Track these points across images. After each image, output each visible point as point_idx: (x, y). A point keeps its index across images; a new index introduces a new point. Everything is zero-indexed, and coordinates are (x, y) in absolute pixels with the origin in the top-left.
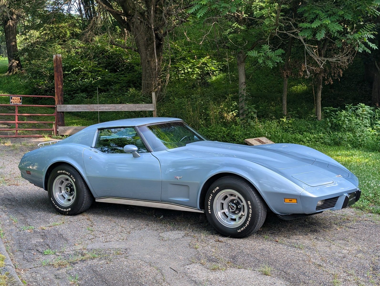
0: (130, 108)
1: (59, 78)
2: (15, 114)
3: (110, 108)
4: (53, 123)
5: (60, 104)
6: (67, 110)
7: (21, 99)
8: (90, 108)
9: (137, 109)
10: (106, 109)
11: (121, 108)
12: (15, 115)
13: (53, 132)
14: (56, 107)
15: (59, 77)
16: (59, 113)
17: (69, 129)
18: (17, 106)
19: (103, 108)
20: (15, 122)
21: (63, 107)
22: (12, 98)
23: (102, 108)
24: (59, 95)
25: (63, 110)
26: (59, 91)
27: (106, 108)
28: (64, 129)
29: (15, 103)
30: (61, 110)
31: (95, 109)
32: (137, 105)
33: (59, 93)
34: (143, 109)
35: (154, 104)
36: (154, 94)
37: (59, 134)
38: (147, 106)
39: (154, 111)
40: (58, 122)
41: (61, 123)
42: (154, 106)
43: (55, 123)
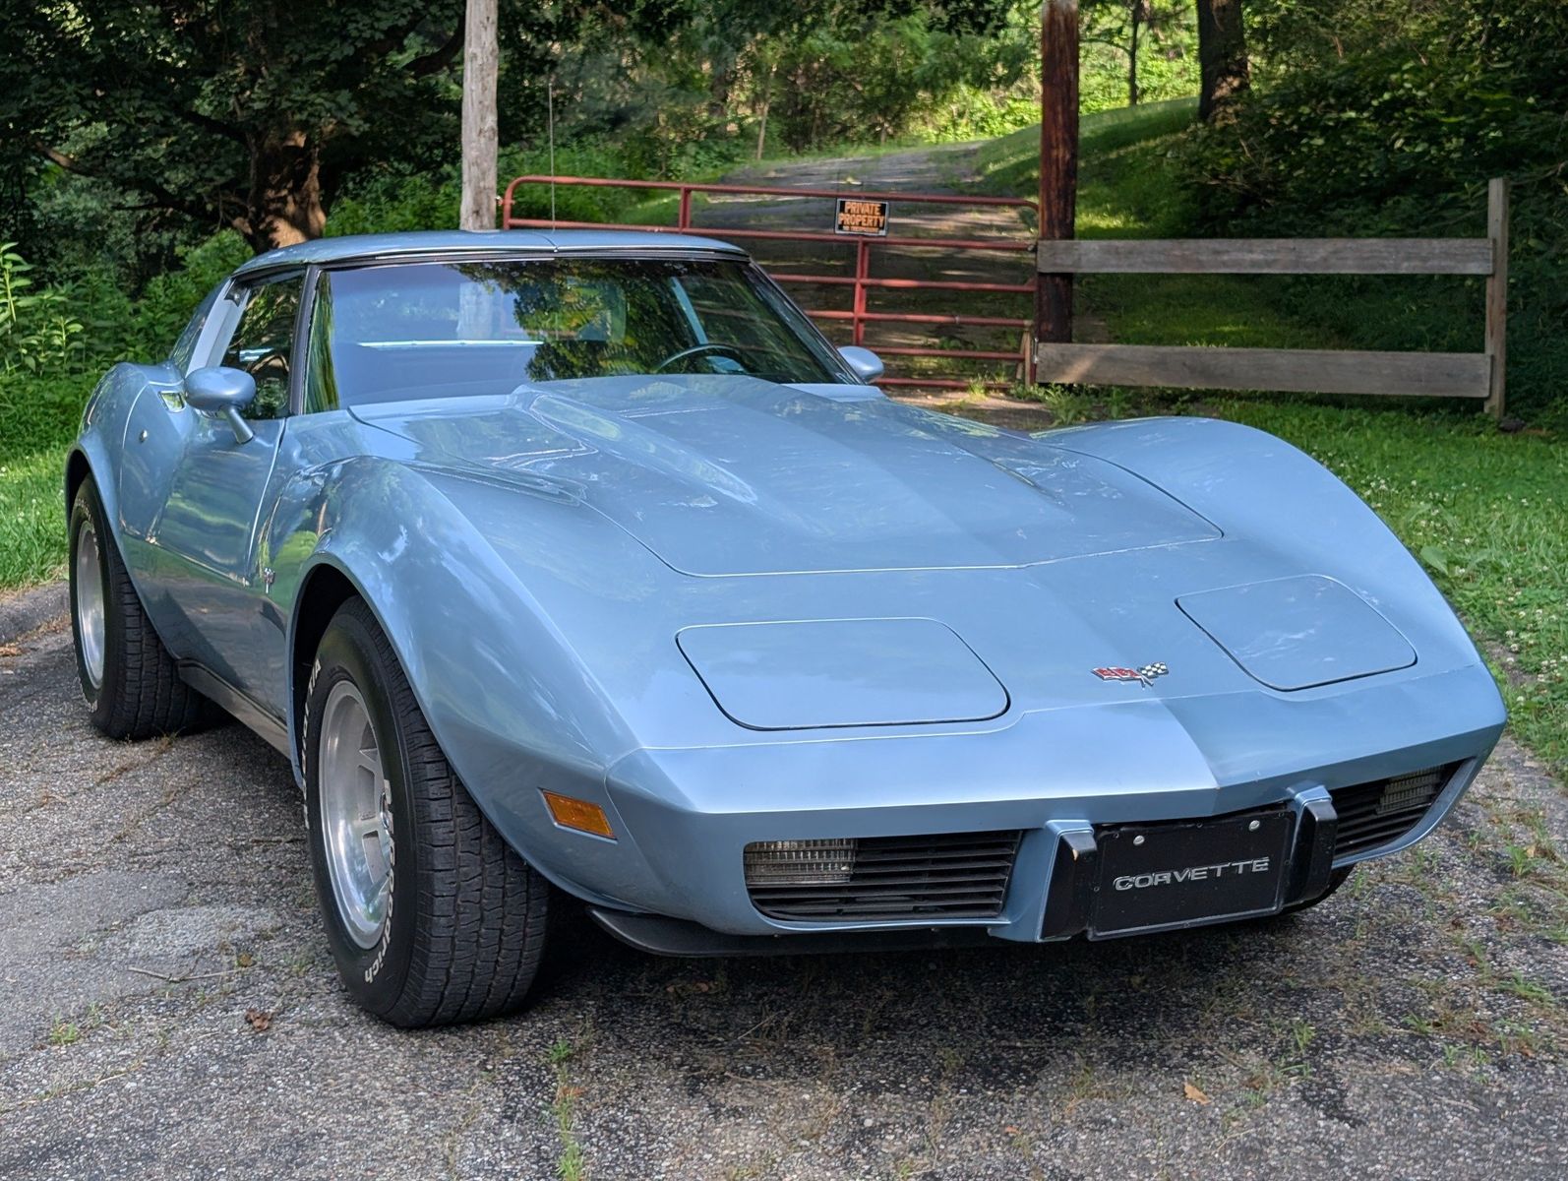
0: (1368, 259)
1: (1056, 114)
2: (853, 280)
3: (1271, 257)
4: (1023, 326)
5: (1053, 237)
6: (1080, 266)
7: (882, 210)
8: (1183, 257)
9: (1405, 264)
10: (1254, 264)
11: (1325, 259)
12: (853, 285)
13: (1020, 370)
14: (1036, 250)
15: (1059, 109)
16: (1048, 278)
17: (1076, 356)
18: (865, 244)
19: (1240, 256)
20: (850, 315)
21: (1068, 250)
22: (843, 204)
23: (1235, 256)
24: (1053, 195)
25: (1061, 266)
26: (1054, 176)
27: (1255, 256)
28: (1062, 355)
29: (855, 228)
30: (1055, 265)
31: (1201, 264)
32: (1408, 242)
33: (1054, 184)
34: (1435, 263)
35: (1495, 241)
36: (1496, 188)
37: (1039, 379)
38: (1453, 250)
39: (1492, 276)
40: (1040, 322)
41: (1050, 327)
42: (1495, 249)
43: (1031, 327)
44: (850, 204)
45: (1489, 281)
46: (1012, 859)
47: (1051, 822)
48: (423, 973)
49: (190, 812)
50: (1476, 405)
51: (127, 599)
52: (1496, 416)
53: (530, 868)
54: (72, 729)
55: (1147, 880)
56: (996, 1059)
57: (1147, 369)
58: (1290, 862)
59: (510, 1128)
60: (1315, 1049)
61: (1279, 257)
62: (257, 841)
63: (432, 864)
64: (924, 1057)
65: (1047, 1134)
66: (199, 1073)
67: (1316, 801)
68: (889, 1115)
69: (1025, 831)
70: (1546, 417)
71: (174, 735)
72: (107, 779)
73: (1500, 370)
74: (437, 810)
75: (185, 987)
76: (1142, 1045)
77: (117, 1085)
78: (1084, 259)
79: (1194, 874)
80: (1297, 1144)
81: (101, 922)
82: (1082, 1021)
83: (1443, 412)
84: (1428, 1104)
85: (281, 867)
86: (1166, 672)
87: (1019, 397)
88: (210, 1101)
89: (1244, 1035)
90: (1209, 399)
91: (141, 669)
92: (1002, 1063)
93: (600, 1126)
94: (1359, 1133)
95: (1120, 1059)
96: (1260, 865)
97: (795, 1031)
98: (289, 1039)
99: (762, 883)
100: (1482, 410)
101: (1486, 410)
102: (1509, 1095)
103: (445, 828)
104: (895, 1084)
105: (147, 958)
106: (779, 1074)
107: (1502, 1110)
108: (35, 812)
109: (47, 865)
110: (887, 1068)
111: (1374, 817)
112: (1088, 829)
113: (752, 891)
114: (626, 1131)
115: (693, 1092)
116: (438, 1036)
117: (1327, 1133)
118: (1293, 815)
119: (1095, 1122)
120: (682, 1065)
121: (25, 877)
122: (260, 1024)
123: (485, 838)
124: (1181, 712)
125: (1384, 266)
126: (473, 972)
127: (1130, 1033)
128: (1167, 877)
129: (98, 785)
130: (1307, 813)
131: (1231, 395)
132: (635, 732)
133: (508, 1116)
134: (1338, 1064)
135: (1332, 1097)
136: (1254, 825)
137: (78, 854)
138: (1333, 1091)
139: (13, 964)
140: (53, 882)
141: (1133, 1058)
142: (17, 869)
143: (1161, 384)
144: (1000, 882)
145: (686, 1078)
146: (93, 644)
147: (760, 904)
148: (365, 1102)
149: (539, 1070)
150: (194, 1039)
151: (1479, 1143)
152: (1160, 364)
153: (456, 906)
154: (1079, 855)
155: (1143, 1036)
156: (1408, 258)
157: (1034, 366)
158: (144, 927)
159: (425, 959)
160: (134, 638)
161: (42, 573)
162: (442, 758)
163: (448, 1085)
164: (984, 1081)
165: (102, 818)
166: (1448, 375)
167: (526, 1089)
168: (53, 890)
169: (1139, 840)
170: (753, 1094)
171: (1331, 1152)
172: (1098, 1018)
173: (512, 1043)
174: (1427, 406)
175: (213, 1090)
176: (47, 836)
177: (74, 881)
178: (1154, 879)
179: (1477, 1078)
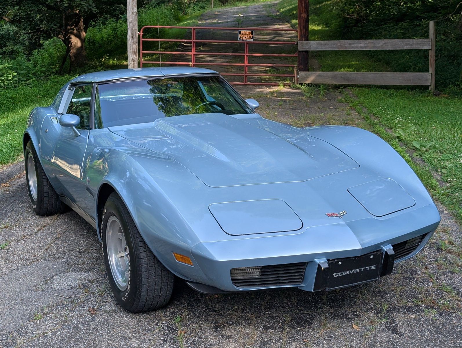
0: (395, 45)
1: (302, 4)
3: (366, 45)
4: (294, 66)
5: (302, 40)
6: (310, 49)
7: (252, 33)
8: (340, 45)
9: (406, 47)
10: (361, 47)
11: (382, 45)
12: (244, 56)
13: (294, 79)
14: (297, 44)
15: (303, 2)
16: (301, 52)
17: (310, 75)
18: (247, 43)
19: (357, 45)
20: (243, 64)
21: (307, 44)
22: (240, 32)
23: (355, 45)
24: (302, 27)
25: (305, 48)
26: (302, 22)
27: (362, 45)
28: (306, 75)
29: (244, 39)
30: (303, 48)
31: (346, 48)
32: (406, 40)
33: (302, 25)
34: (414, 46)
35: (431, 39)
36: (432, 24)
37: (299, 82)
38: (419, 42)
39: (431, 50)
40: (299, 65)
41: (302, 67)
42: (431, 42)
43: (297, 66)
44: (242, 32)
45: (430, 51)
46: (305, 269)
47: (316, 260)
48: (139, 299)
49: (66, 240)
50: (427, 87)
51: (44, 177)
52: (432, 91)
53: (168, 270)
54: (28, 212)
55: (342, 274)
56: (300, 317)
57: (331, 79)
58: (382, 266)
59: (166, 344)
60: (388, 311)
61: (368, 45)
62: (85, 250)
63: (141, 270)
64: (280, 317)
65: (315, 341)
66: (77, 329)
67: (388, 249)
68: (271, 337)
69: (308, 262)
70: (447, 90)
71: (58, 214)
72: (40, 229)
73: (434, 77)
74: (142, 255)
75: (70, 300)
76: (340, 311)
77: (55, 333)
78: (311, 46)
79: (355, 271)
80: (385, 342)
81: (44, 278)
82: (323, 304)
83: (417, 90)
84: (420, 328)
85: (93, 258)
86: (346, 213)
87: (293, 88)
88: (81, 338)
89: (368, 307)
90: (349, 87)
91: (48, 197)
92: (301, 319)
93: (191, 343)
94: (401, 338)
95: (335, 316)
96: (373, 267)
97: (243, 310)
98: (101, 317)
99: (235, 278)
100: (429, 89)
101: (430, 89)
102: (443, 323)
103: (144, 260)
104: (272, 326)
105: (58, 290)
106: (240, 324)
107: (441, 329)
108: (21, 241)
109: (26, 259)
110: (270, 321)
111: (404, 249)
112: (326, 261)
113: (232, 280)
114: (198, 344)
115: (216, 331)
116: (143, 315)
117: (393, 338)
118: (382, 253)
119: (328, 337)
120: (212, 322)
121: (20, 263)
122: (93, 312)
123: (156, 262)
124: (351, 226)
125: (399, 47)
126: (153, 299)
127: (337, 307)
128: (348, 273)
129: (38, 231)
130: (386, 253)
131: (356, 86)
132: (199, 237)
133: (165, 341)
134: (395, 316)
135: (394, 326)
136: (372, 257)
137: (35, 255)
138: (394, 325)
139: (21, 293)
140: (29, 265)
141: (338, 316)
142: (18, 261)
143: (335, 83)
144: (302, 275)
145: (214, 326)
146: (33, 188)
147: (235, 283)
148: (125, 337)
149: (172, 325)
150: (75, 317)
151: (435, 340)
152: (335, 77)
153: (148, 282)
154: (324, 269)
155: (340, 308)
156: (406, 45)
157: (298, 79)
158: (57, 279)
159: (140, 296)
160: (46, 188)
161: (14, 159)
162: (143, 241)
163: (147, 331)
164: (297, 325)
165: (40, 243)
166: (419, 79)
167: (169, 331)
168: (29, 268)
169: (340, 263)
170: (233, 331)
171: (394, 345)
172: (327, 303)
173: (164, 316)
174: (413, 88)
175: (82, 334)
176: (25, 249)
177: (35, 265)
178: (344, 273)
179: (434, 319)
